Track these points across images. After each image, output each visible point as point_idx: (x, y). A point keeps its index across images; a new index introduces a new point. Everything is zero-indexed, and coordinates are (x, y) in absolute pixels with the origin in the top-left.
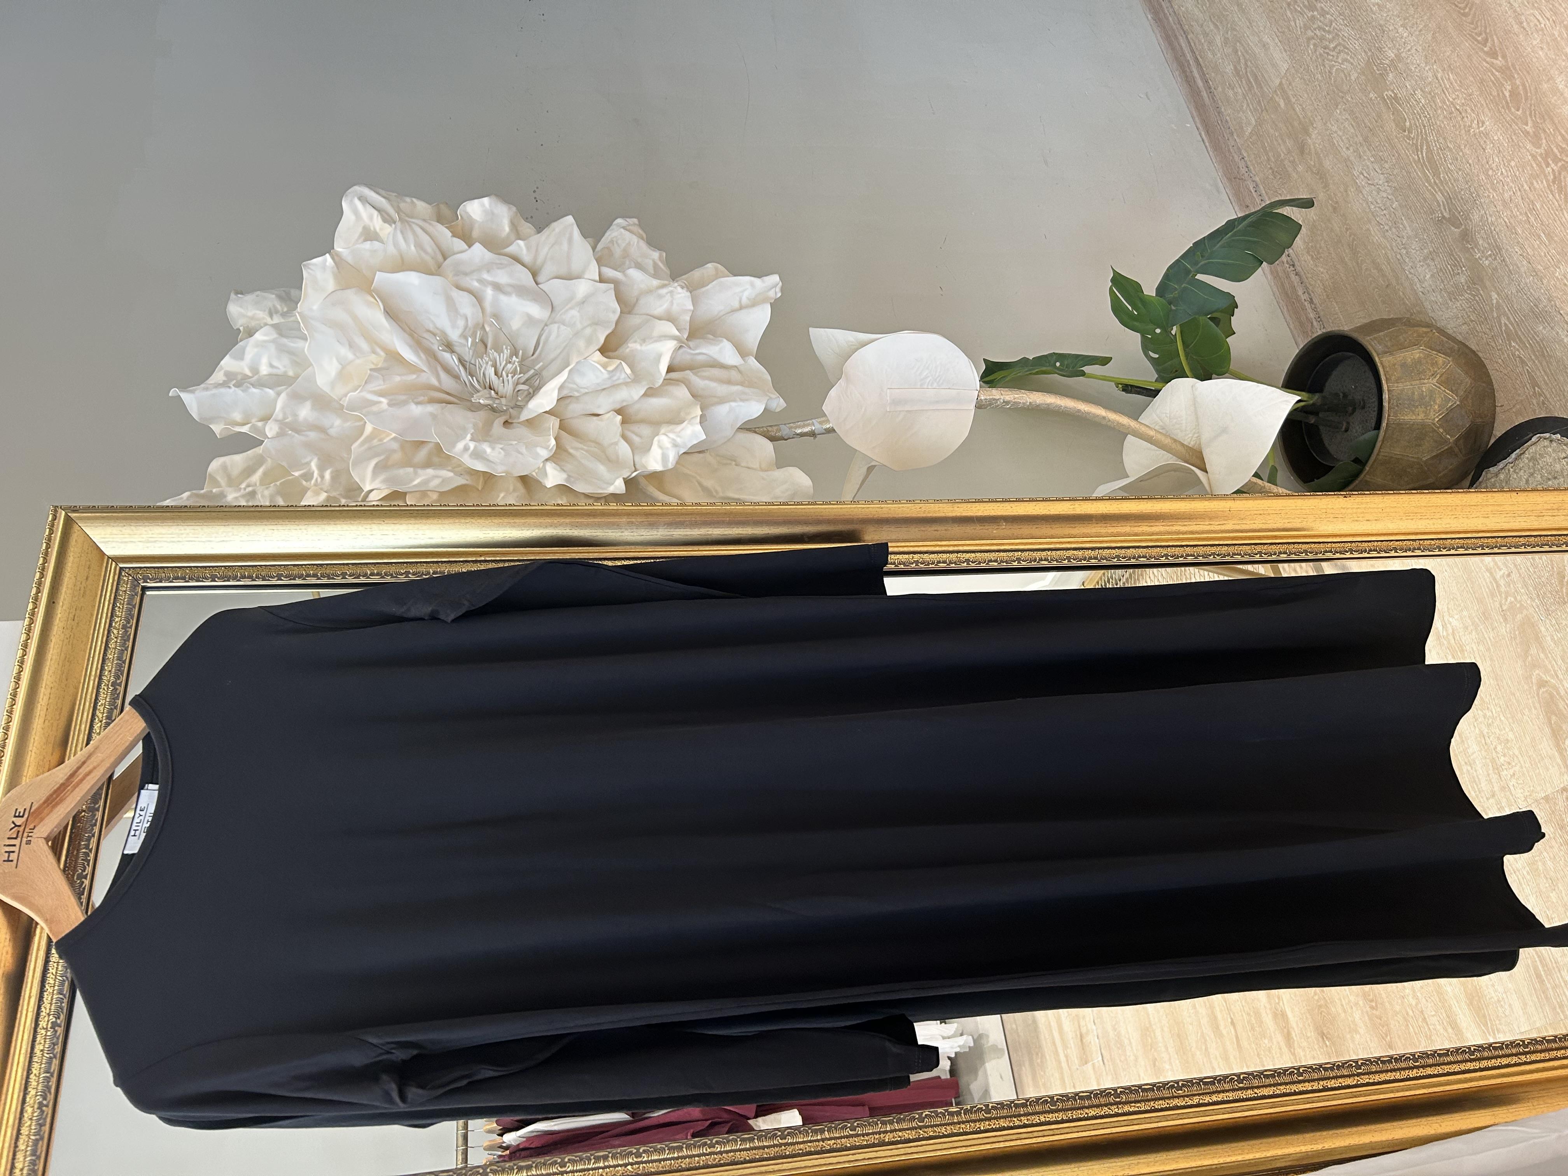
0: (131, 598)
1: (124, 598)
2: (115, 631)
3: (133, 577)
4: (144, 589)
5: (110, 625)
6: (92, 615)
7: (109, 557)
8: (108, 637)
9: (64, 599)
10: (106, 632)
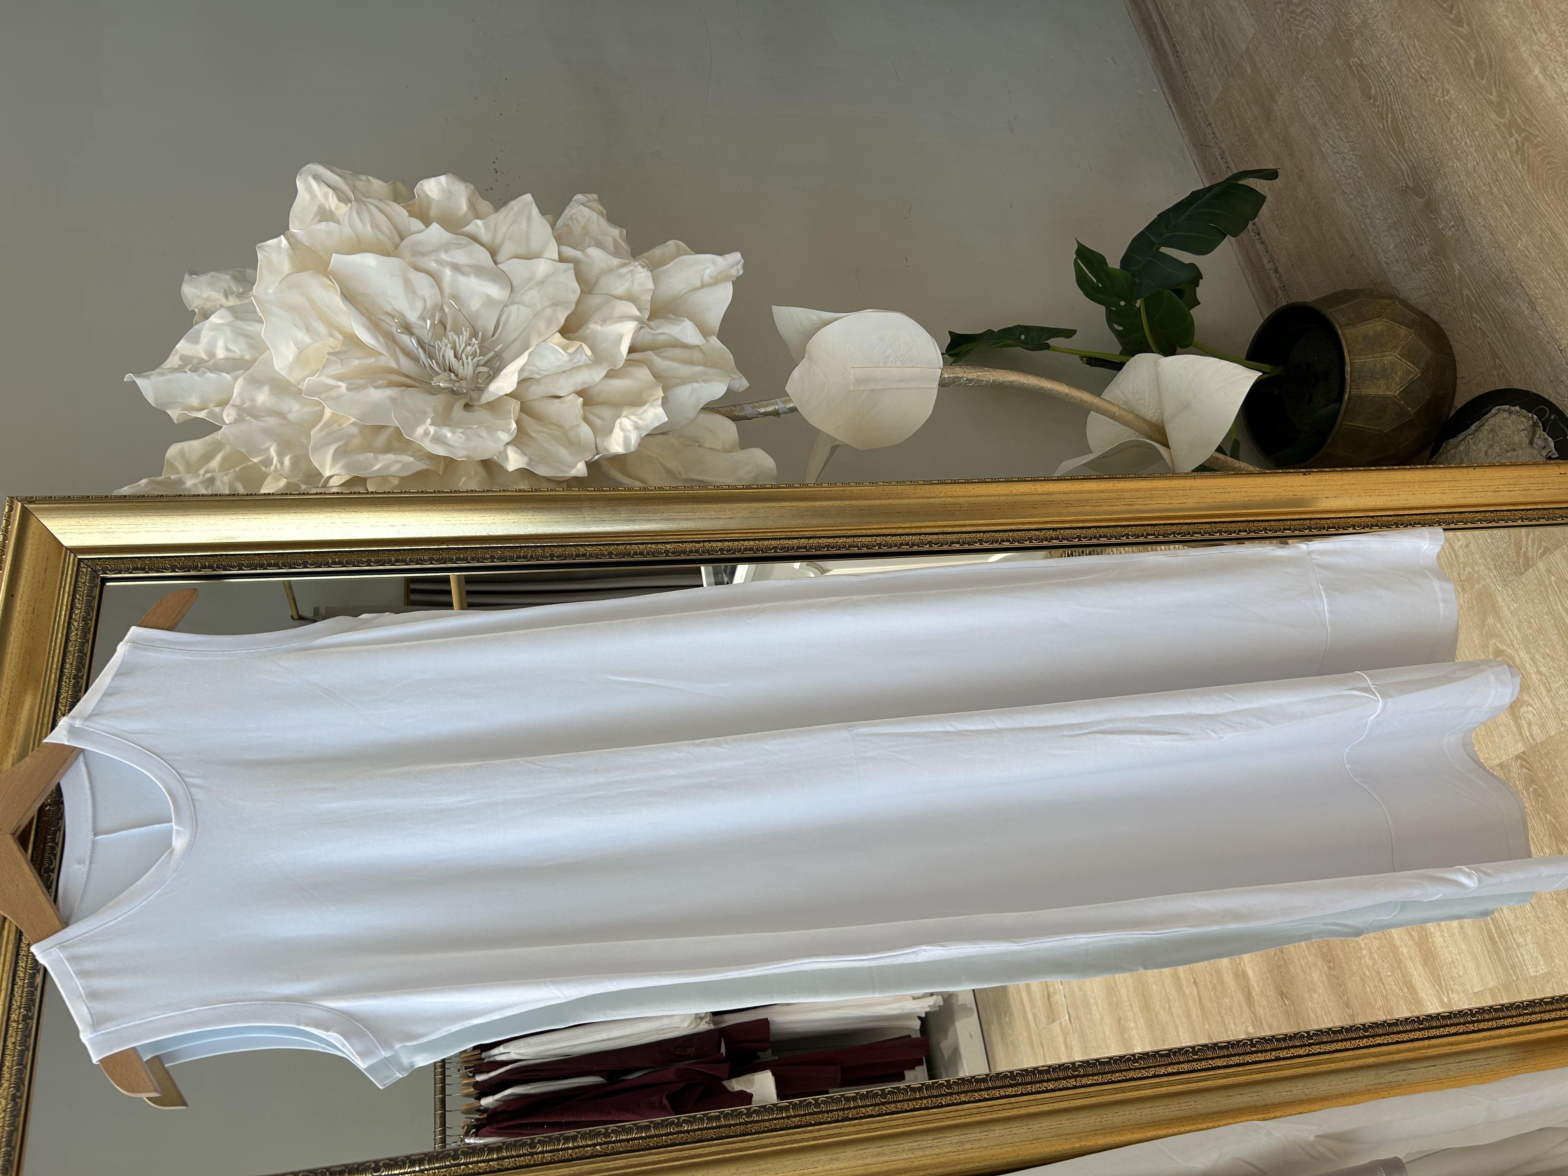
0: (91, 589)
1: (83, 589)
2: (76, 624)
3: (92, 569)
4: (104, 580)
5: (70, 617)
6: (52, 607)
7: (67, 548)
8: (68, 629)
9: (24, 592)
10: (66, 625)
